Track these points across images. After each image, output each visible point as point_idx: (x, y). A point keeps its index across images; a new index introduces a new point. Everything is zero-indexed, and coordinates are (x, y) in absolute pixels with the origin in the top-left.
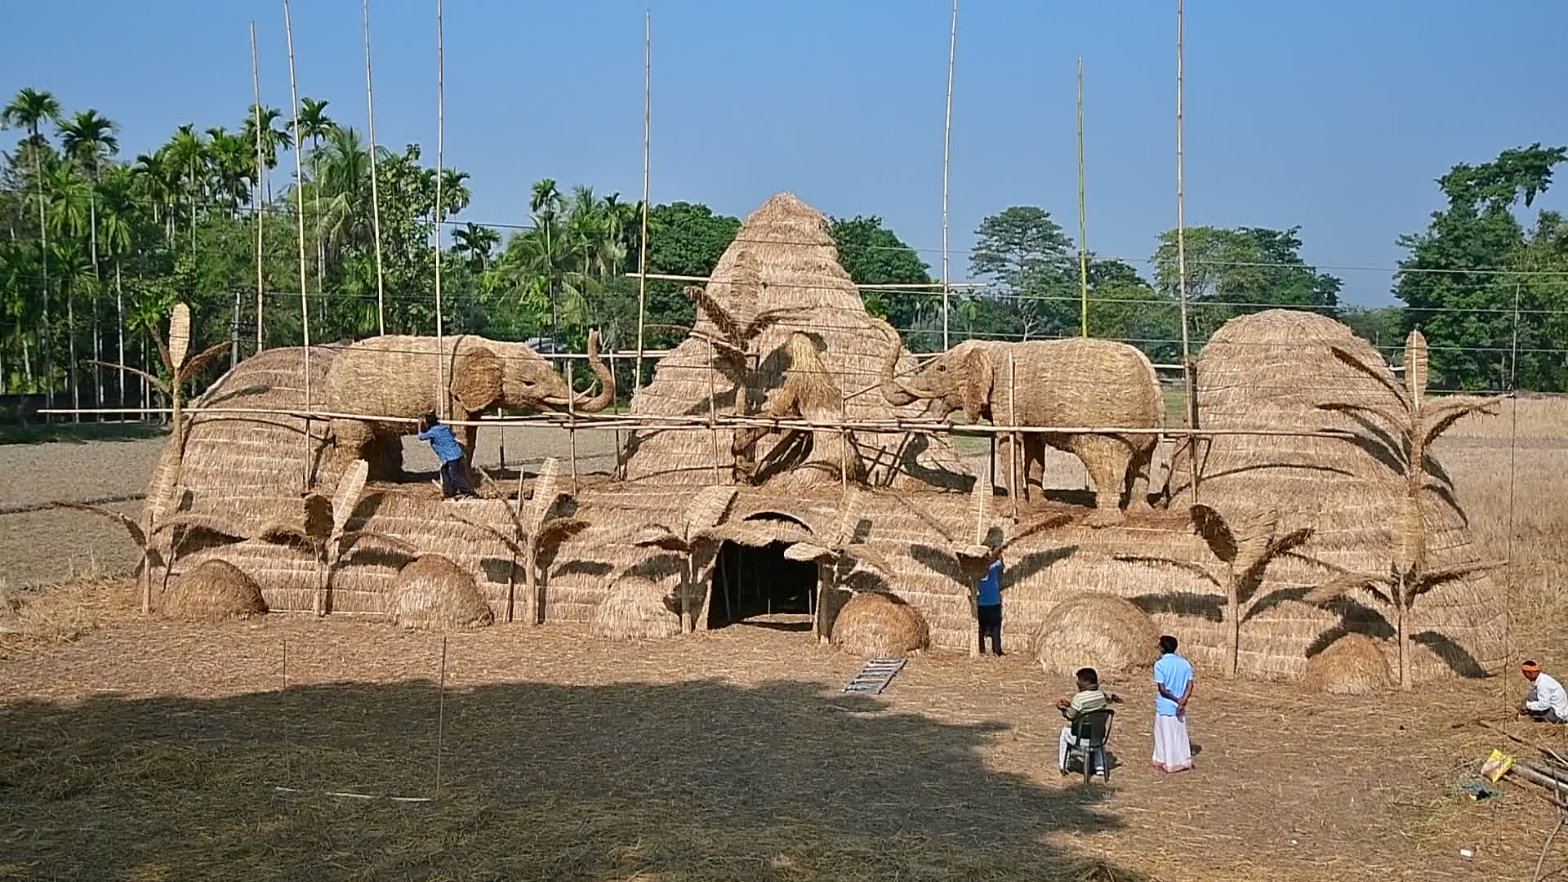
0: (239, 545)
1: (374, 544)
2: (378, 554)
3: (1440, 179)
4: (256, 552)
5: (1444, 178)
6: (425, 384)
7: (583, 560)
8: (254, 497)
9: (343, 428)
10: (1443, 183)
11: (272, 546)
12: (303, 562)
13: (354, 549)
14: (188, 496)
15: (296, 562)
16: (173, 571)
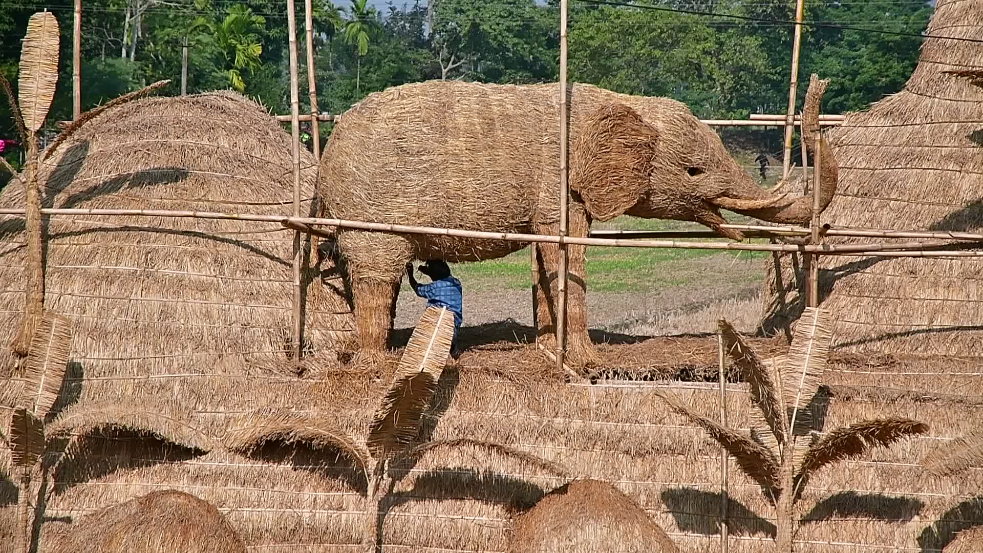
0: (192, 464)
1: (453, 460)
2: (465, 478)
4: (227, 476)
6: (523, 169)
7: (860, 492)
8: (209, 375)
9: (369, 249)
11: (259, 465)
12: (321, 495)
13: (418, 470)
14: (74, 373)
15: (307, 494)
16: (48, 513)
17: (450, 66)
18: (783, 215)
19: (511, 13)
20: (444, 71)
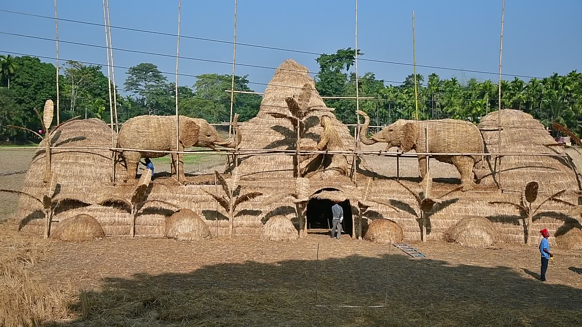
0: (88, 207)
1: (152, 205)
2: (155, 209)
3: (317, 59)
4: (97, 210)
5: (318, 59)
6: (168, 136)
7: (248, 209)
8: (92, 186)
9: (131, 155)
10: (318, 61)
11: (105, 207)
12: (120, 214)
13: (144, 208)
14: (58, 186)
15: (117, 214)
16: (53, 220)
17: (151, 111)
18: (229, 146)
19: (165, 99)
20: (150, 113)
